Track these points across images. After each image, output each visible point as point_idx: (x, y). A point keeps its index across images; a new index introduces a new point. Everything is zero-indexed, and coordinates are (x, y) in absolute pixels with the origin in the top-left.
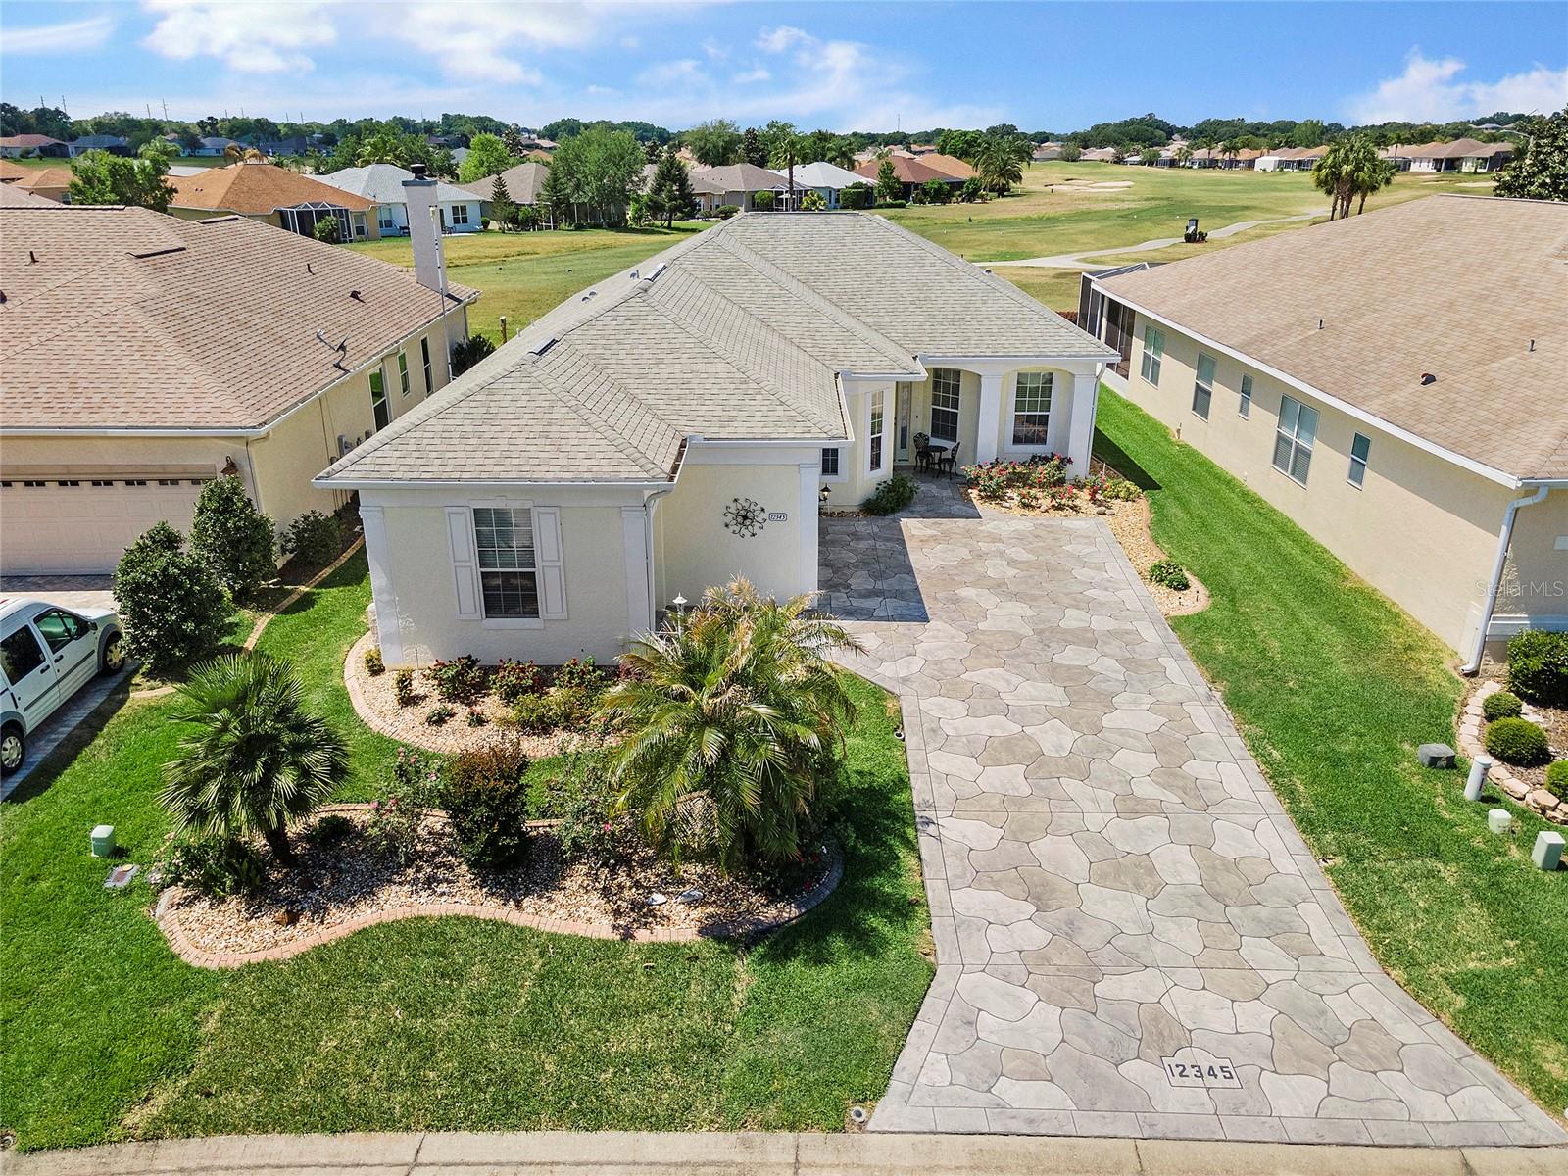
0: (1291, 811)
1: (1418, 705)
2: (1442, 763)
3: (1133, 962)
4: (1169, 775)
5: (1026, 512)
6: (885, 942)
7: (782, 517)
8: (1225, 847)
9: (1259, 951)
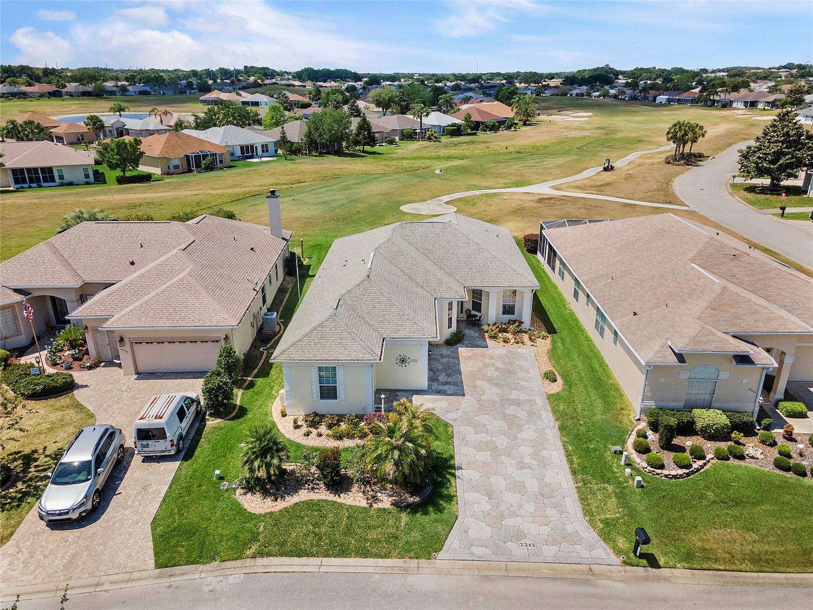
0: (571, 468)
1: (618, 431)
2: (618, 452)
3: (514, 514)
4: (536, 455)
5: (505, 344)
6: (444, 508)
7: (415, 361)
8: (548, 480)
9: (551, 512)
